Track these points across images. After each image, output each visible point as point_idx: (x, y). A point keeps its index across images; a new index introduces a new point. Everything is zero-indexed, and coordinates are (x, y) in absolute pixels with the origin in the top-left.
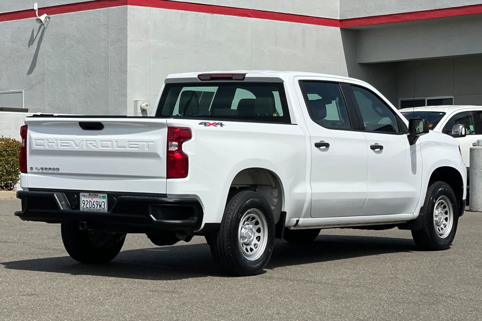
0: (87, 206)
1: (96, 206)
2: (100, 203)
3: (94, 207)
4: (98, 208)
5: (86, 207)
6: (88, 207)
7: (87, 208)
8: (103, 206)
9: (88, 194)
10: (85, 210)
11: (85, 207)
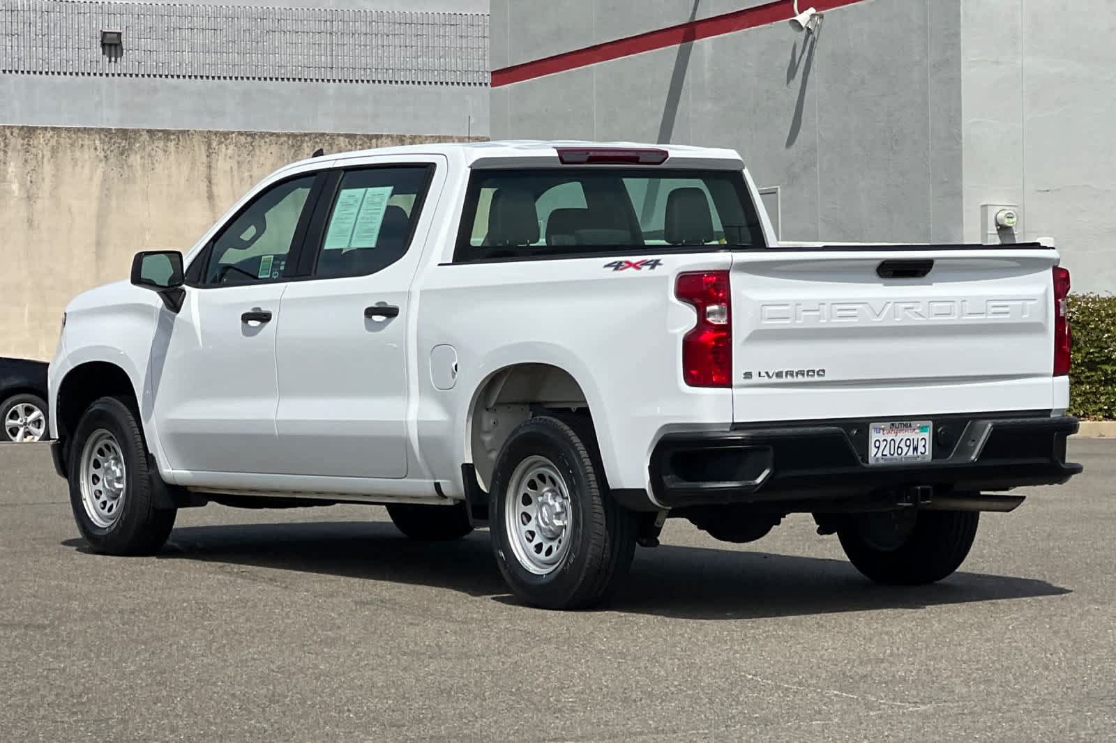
0: (884, 454)
1: (905, 449)
2: (915, 443)
3: (900, 452)
4: (908, 454)
5: (882, 455)
6: (886, 455)
7: (884, 457)
8: (921, 449)
9: (889, 424)
10: (881, 462)
11: (879, 455)
